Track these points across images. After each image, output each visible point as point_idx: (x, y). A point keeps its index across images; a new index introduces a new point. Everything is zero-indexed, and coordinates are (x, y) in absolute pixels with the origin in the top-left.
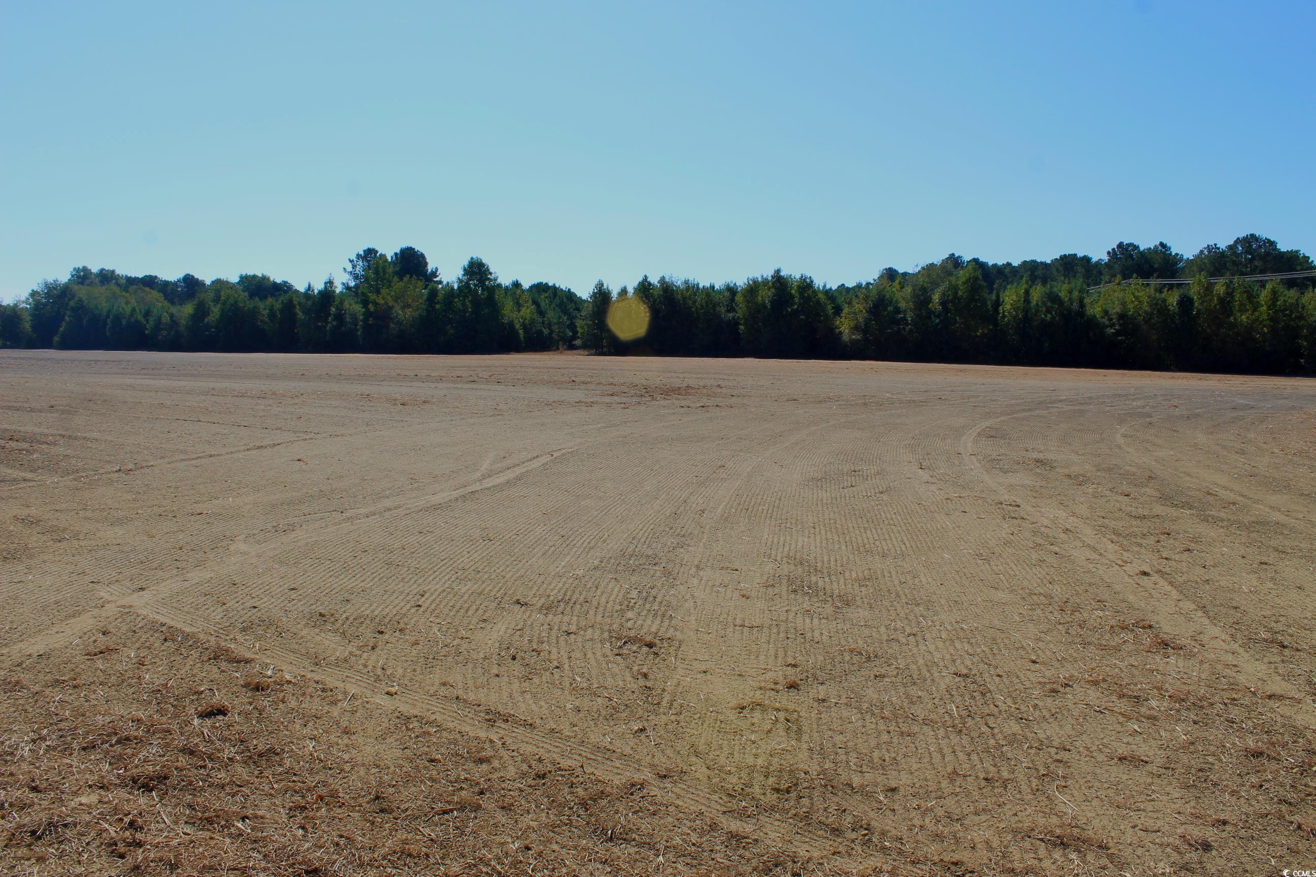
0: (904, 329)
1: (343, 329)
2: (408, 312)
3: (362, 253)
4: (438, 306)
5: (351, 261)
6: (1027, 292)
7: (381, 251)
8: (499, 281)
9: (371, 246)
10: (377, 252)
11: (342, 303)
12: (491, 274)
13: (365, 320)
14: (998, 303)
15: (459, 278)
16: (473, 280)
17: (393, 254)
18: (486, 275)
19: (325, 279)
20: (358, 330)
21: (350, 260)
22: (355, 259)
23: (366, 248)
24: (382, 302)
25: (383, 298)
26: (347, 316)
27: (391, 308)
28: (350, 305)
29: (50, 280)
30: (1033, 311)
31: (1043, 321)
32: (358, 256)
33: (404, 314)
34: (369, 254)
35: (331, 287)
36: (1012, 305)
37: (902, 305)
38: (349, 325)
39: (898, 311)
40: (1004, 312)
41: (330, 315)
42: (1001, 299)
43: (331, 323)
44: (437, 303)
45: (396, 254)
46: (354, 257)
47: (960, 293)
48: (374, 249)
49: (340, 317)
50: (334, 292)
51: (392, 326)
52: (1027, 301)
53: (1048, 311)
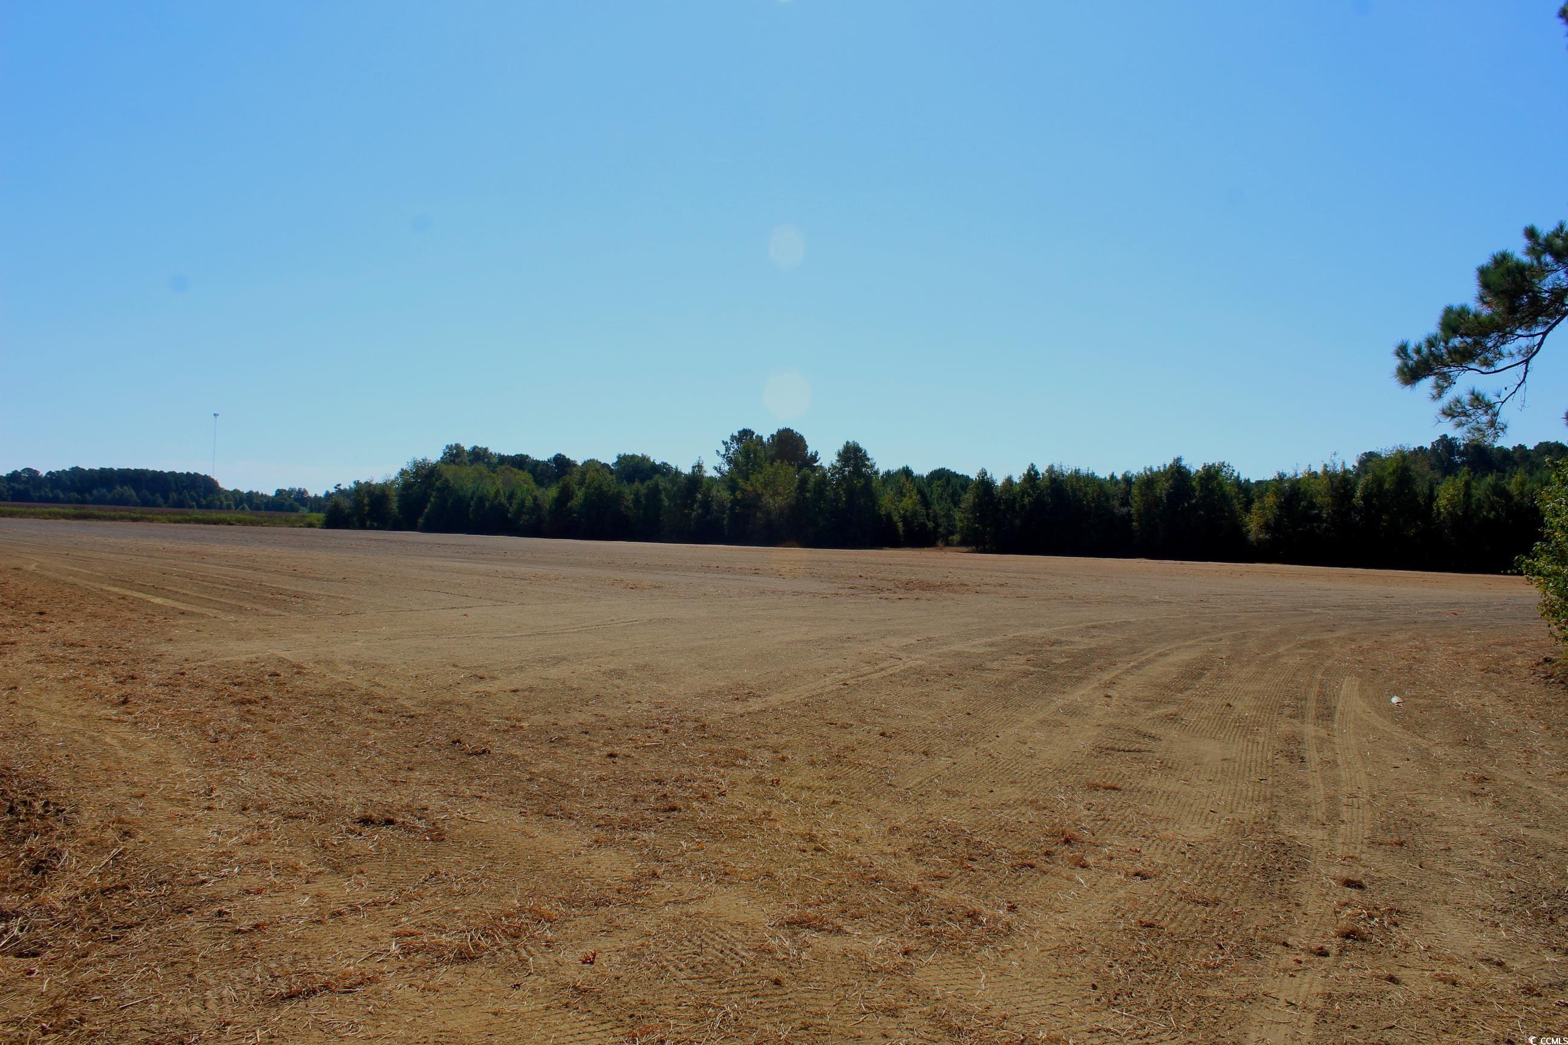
0: (1318, 527)
1: (709, 518)
2: (779, 499)
3: (736, 434)
4: (808, 495)
5: (725, 443)
6: (1467, 485)
7: (757, 432)
9: (747, 427)
10: (753, 433)
12: (868, 459)
13: (733, 508)
14: (1431, 498)
15: (831, 464)
16: (848, 467)
18: (863, 461)
19: (694, 463)
20: (724, 519)
22: (729, 441)
23: (741, 429)
24: (750, 489)
25: (752, 485)
26: (714, 503)
27: (759, 496)
28: (718, 491)
29: (420, 459)
30: (1474, 506)
31: (1486, 518)
32: (733, 437)
33: (775, 503)
34: (746, 434)
35: (700, 472)
36: (1448, 499)
37: (1318, 500)
38: (715, 514)
39: (1312, 505)
40: (1438, 509)
41: (695, 501)
42: (1436, 494)
44: (808, 491)
45: (772, 436)
47: (1386, 486)
48: (750, 431)
49: (706, 505)
50: (702, 476)
51: (760, 515)
52: (1468, 495)
53: (1492, 508)
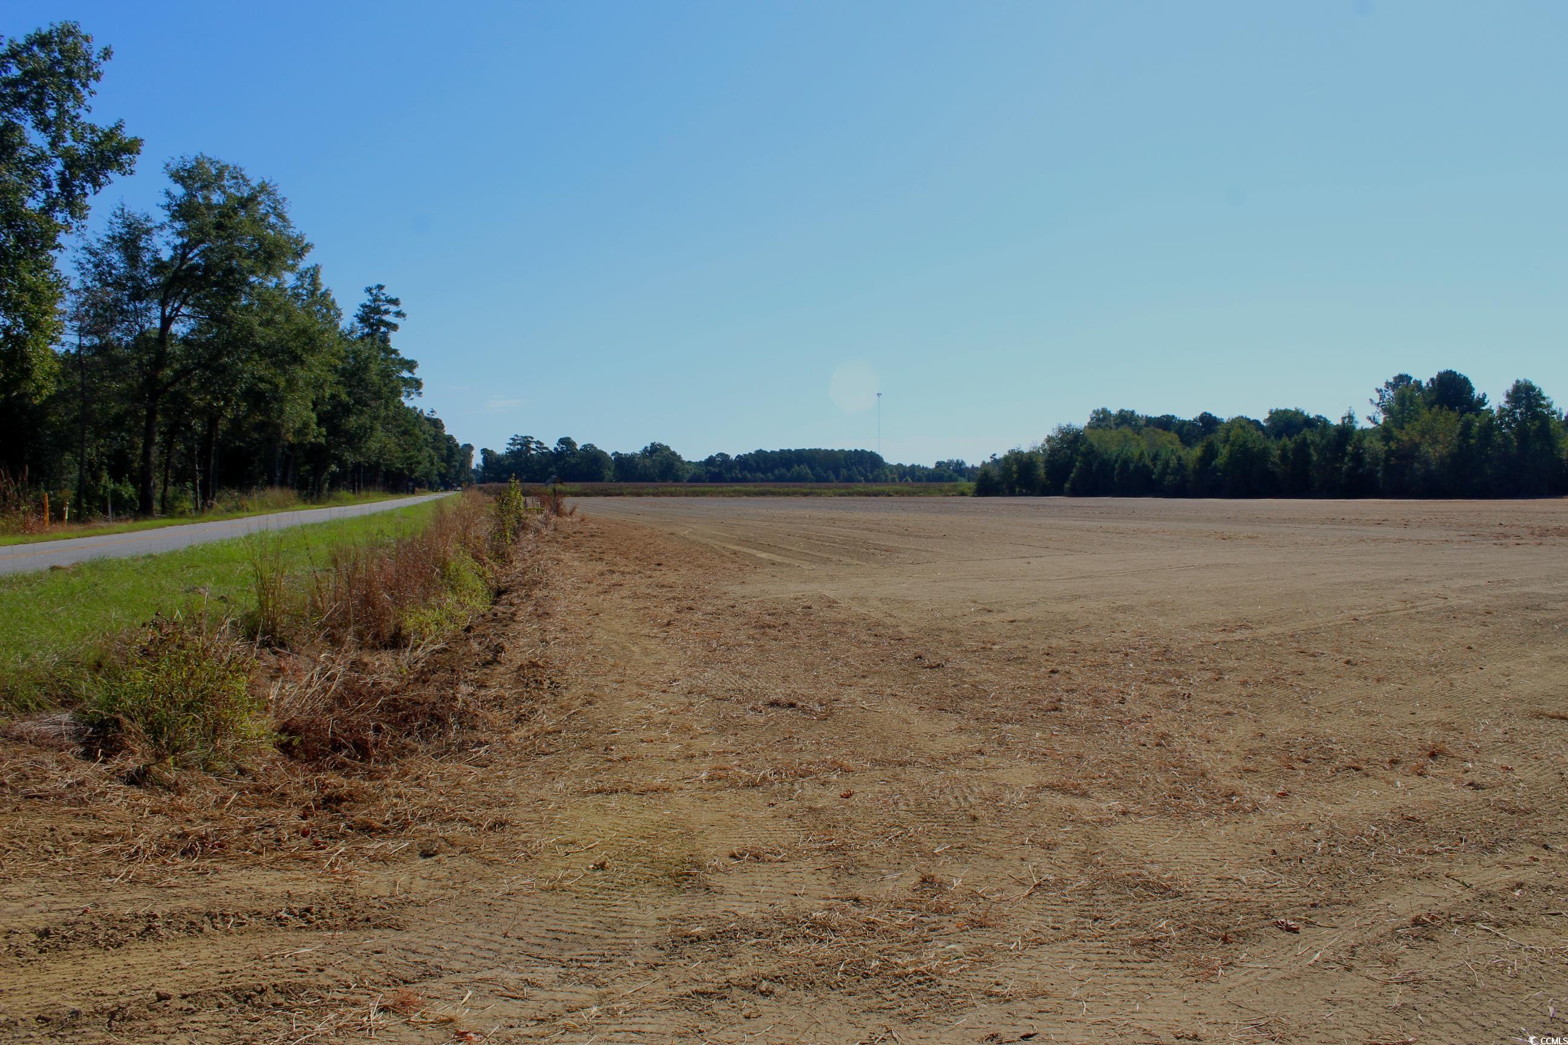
1: (1361, 471)
2: (1439, 447)
3: (1391, 380)
4: (1472, 441)
5: (1379, 391)
7: (1415, 376)
8: (1554, 407)
9: (1403, 372)
10: (1410, 378)
11: (1360, 440)
12: (1544, 398)
13: (1387, 459)
15: (1500, 407)
16: (1520, 408)
17: (1428, 380)
18: (1537, 400)
19: (1344, 413)
20: (1378, 472)
21: (1377, 389)
22: (1383, 388)
23: (1396, 374)
24: (1405, 438)
25: (1407, 434)
26: (1367, 455)
27: (1417, 446)
28: (1372, 442)
29: (1064, 425)
32: (1388, 384)
33: (1434, 452)
34: (1402, 379)
35: (1351, 422)
38: (1367, 467)
41: (1345, 454)
43: (1347, 464)
44: (1472, 438)
45: (1432, 380)
46: (1382, 387)
48: (1407, 376)
49: (1357, 458)
50: (1354, 428)
51: (1416, 465)
